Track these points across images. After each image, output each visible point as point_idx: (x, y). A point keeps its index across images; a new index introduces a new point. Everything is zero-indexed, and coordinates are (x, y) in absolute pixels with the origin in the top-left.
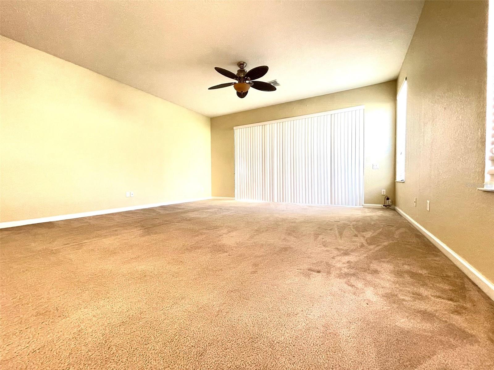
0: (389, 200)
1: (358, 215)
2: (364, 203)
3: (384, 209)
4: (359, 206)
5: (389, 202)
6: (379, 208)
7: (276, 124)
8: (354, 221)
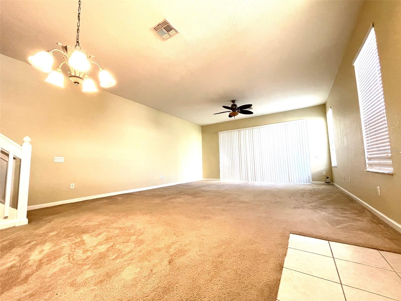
0: (329, 179)
1: (309, 188)
2: (312, 181)
3: (326, 184)
4: (309, 183)
5: (328, 180)
6: (322, 184)
7: (248, 130)
8: (308, 191)
